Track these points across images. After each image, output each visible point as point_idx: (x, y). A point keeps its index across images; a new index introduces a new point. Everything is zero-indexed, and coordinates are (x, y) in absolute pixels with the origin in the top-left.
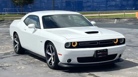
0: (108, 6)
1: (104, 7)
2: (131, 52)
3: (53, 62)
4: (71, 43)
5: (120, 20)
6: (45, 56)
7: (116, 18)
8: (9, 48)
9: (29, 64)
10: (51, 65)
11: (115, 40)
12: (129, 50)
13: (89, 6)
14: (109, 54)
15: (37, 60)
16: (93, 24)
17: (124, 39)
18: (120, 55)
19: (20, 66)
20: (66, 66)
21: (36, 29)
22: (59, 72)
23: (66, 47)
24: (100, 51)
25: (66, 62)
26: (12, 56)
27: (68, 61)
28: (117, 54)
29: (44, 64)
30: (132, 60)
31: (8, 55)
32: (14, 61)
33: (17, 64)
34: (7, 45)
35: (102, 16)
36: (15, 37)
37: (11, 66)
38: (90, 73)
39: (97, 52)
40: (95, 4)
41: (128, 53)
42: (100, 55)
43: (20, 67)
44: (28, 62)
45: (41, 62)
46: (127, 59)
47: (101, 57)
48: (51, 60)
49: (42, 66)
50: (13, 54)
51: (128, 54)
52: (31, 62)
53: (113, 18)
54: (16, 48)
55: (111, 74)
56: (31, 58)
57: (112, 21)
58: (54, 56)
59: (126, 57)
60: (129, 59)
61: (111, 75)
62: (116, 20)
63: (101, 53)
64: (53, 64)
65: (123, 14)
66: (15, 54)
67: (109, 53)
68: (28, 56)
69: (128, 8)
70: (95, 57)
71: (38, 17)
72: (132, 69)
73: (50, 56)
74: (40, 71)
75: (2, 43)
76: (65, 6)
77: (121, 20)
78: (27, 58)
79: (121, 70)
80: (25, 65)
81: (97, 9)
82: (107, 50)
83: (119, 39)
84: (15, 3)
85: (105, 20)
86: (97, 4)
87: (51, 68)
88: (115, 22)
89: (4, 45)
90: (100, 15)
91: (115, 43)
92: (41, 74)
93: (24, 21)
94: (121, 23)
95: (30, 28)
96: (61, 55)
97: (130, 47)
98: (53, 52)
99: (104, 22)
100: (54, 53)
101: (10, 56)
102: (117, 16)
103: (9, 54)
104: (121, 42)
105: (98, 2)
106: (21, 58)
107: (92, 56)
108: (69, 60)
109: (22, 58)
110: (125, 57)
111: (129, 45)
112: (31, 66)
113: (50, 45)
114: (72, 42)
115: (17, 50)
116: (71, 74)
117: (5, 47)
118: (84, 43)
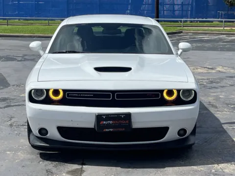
4: (47, 91)
17: (195, 92)
23: (33, 100)
24: (109, 117)
39: (99, 117)
42: (108, 126)
47: (110, 132)
63: (111, 122)
82: (128, 116)
83: (179, 91)
91: (167, 99)
118: (78, 94)
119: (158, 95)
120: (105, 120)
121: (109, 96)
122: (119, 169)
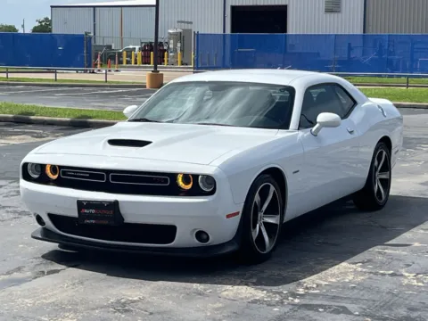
4: (43, 166)
14: (129, 219)
42: (90, 216)
47: (92, 224)
63: (93, 211)
118: (74, 172)
119: (166, 181)
120: (86, 208)
121: (101, 177)
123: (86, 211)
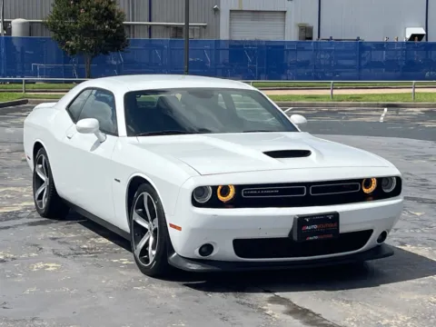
0: (363, 63)
1: (351, 67)
2: (423, 223)
3: (152, 253)
4: (215, 188)
5: (397, 112)
6: (128, 231)
7: (388, 106)
8: (21, 195)
9: (76, 253)
10: (147, 261)
11: (368, 182)
12: (418, 214)
13: (305, 64)
14: (342, 230)
15: (103, 240)
16: (299, 125)
17: (399, 179)
18: (384, 235)
19: (44, 262)
20: (194, 267)
21: (102, 135)
22: (170, 286)
23: (195, 204)
24: (314, 219)
25: (196, 254)
26: (24, 224)
27: (200, 252)
28: (370, 232)
29: (126, 258)
30: (423, 251)
31: (13, 219)
32: (28, 244)
33: (37, 252)
34: (18, 186)
35: (340, 98)
36: (37, 160)
37: (13, 259)
38: (277, 294)
39: (301, 221)
40: (322, 56)
41: (415, 226)
42: (312, 233)
43: (40, 265)
44: (74, 247)
45: (118, 248)
46: (408, 248)
47: (314, 240)
48: (147, 245)
49: (117, 265)
50: (28, 217)
51: (414, 229)
52: (84, 249)
53: (378, 105)
54: (40, 197)
55: (347, 302)
56: (87, 232)
57: (374, 113)
58: (155, 231)
59: (404, 241)
60: (416, 245)
61: (349, 305)
62: (386, 109)
63: (315, 227)
64: (151, 259)
65: (411, 90)
66: (37, 217)
67: (344, 228)
68: (76, 226)
69: (427, 74)
70: (295, 238)
71: (111, 94)
72: (422, 282)
73: (144, 231)
74: (108, 281)
75: (3, 178)
76: (228, 61)
77: (402, 111)
78: (74, 234)
79: (382, 286)
80: (59, 259)
81: (327, 75)
82: (336, 216)
83: (379, 180)
84: (67, 47)
85: (350, 109)
86: (331, 59)
87: (145, 271)
88: (382, 118)
89: (6, 186)
90: (335, 92)
91: (365, 190)
92: (108, 293)
93: (68, 108)
94: (402, 122)
95: (82, 130)
96: (179, 229)
97: (424, 205)
98: (153, 218)
99: (347, 118)
100: (156, 220)
101: (16, 226)
102: (389, 98)
103: (16, 215)
104: (386, 188)
105: (332, 50)
106: (53, 234)
107: (284, 234)
108: (207, 249)
109: (57, 230)
110: (400, 240)
111: (418, 196)
112: (81, 261)
113: (146, 194)
114: (217, 187)
115: (44, 206)
116: (210, 295)
117: (10, 192)
118: (257, 190)
120: (309, 224)
121: (301, 191)
122: (324, 292)
123: (307, 228)
